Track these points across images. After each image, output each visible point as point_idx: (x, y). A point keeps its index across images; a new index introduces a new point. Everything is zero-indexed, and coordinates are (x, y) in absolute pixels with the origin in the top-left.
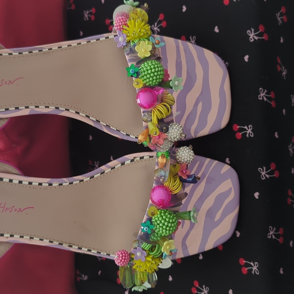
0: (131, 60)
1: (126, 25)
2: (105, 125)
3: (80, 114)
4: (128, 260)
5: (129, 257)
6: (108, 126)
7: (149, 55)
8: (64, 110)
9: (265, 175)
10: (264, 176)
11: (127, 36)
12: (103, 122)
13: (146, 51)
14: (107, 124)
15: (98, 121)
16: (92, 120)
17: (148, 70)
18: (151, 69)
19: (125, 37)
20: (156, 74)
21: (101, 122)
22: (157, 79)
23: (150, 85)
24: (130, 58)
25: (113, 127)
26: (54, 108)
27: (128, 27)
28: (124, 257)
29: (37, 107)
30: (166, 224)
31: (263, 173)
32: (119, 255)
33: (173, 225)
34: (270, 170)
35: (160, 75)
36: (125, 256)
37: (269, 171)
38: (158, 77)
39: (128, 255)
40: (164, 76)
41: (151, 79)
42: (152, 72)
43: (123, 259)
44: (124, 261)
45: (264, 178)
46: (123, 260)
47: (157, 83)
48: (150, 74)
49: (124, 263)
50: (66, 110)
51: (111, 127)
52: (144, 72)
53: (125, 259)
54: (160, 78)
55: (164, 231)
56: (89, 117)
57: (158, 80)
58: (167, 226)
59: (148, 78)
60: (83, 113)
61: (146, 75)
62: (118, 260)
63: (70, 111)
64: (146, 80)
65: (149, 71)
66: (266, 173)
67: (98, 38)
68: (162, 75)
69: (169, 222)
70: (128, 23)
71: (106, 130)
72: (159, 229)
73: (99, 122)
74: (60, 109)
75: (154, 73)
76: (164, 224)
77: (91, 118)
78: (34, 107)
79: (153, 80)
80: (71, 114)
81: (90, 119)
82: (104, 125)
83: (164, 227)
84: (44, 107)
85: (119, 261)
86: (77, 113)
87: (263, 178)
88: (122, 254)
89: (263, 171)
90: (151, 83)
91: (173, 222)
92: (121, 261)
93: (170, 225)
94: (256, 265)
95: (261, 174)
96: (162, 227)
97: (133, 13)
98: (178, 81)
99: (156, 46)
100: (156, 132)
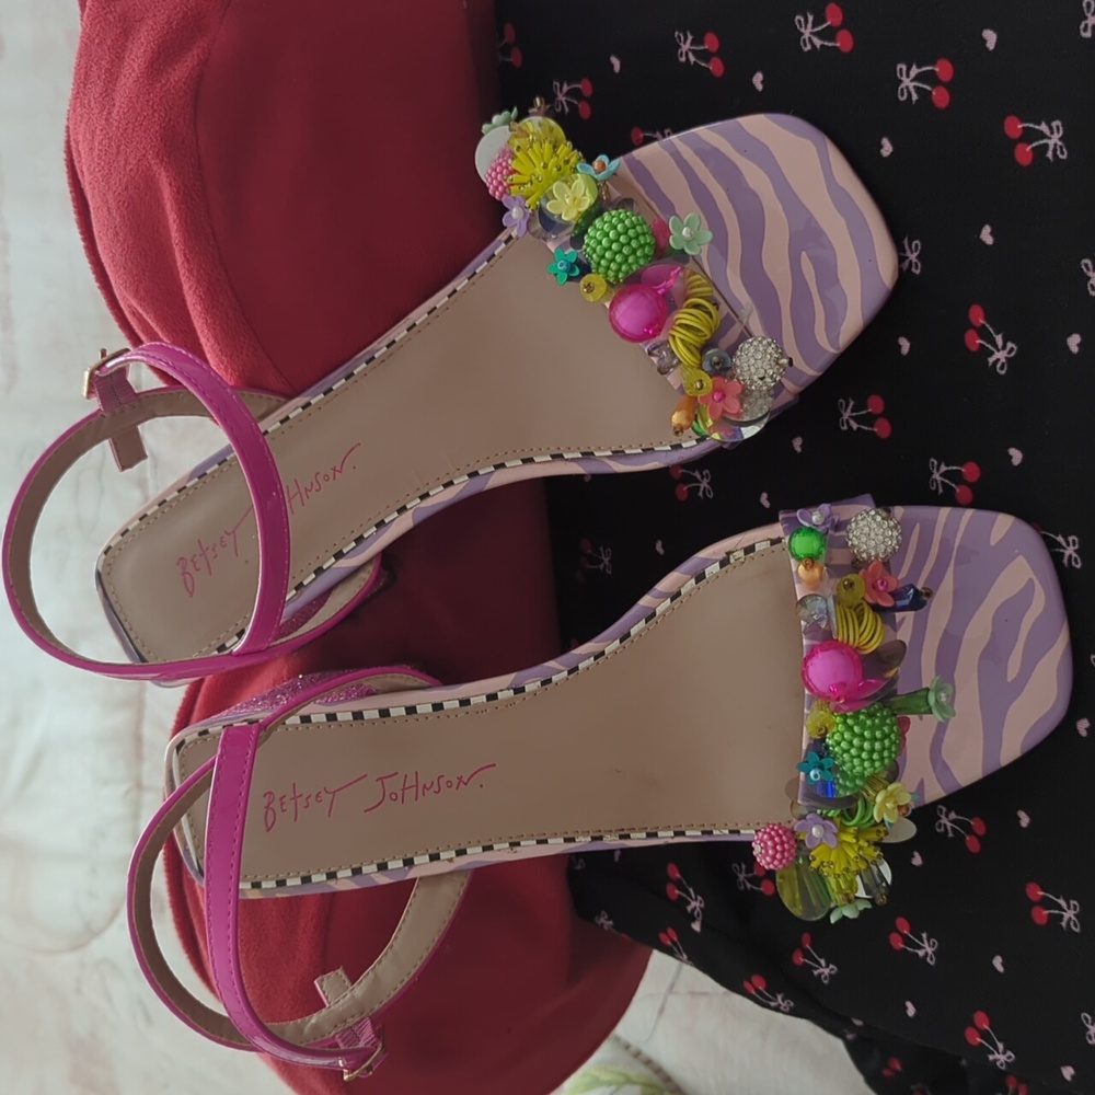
0: (563, 247)
1: (515, 171)
2: (610, 453)
3: (536, 460)
4: (793, 851)
5: (792, 842)
6: (618, 454)
7: (588, 201)
8: (492, 472)
11: (527, 197)
12: (599, 449)
13: (575, 199)
14: (614, 449)
15: (588, 455)
16: (573, 460)
18: (607, 235)
19: (522, 203)
20: (622, 239)
21: (597, 454)
22: (634, 251)
23: (627, 275)
24: (559, 243)
26: (467, 478)
27: (519, 173)
28: (778, 847)
29: (424, 496)
30: (866, 745)
32: (766, 843)
33: (887, 742)
35: (637, 237)
36: (782, 843)
38: (634, 244)
39: (787, 837)
41: (619, 259)
43: (777, 852)
44: (783, 857)
46: (778, 856)
47: (641, 262)
48: (610, 248)
49: (784, 861)
50: (497, 467)
51: (627, 452)
53: (783, 852)
54: (642, 246)
55: (866, 764)
56: (561, 456)
57: (639, 253)
58: (872, 751)
59: (610, 261)
60: (543, 455)
62: (764, 857)
63: (507, 465)
64: (608, 268)
65: (605, 244)
67: (490, 254)
69: (874, 739)
70: (514, 164)
71: (619, 467)
72: (852, 762)
73: (592, 454)
74: (481, 472)
75: (617, 241)
76: (861, 749)
77: (566, 457)
78: (419, 500)
79: (626, 258)
80: (515, 472)
81: (567, 460)
82: (608, 457)
83: (864, 755)
84: (442, 488)
85: (768, 859)
86: (528, 461)
88: (772, 838)
90: (624, 268)
91: (886, 736)
92: (774, 858)
93: (877, 745)
94: (1072, 907)
96: (859, 756)
97: (516, 136)
98: (687, 226)
99: (600, 176)
100: (701, 382)
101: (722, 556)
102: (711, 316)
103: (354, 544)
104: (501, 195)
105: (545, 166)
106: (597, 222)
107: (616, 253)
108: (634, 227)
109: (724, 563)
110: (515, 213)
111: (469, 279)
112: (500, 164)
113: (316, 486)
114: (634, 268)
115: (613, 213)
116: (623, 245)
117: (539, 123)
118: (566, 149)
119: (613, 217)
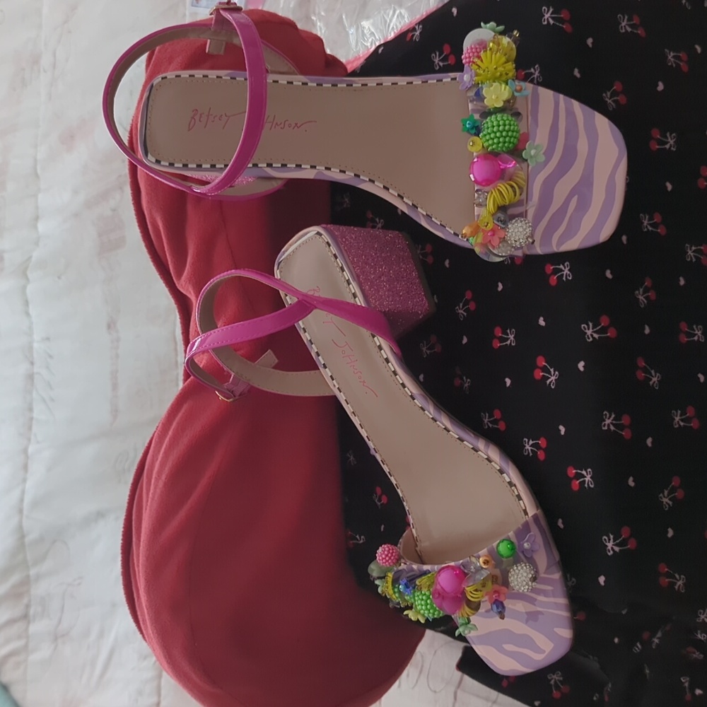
0: (474, 111)
1: (479, 57)
2: (425, 214)
3: (390, 191)
6: (428, 217)
7: (500, 104)
8: (366, 181)
9: (592, 335)
10: (590, 336)
11: (477, 75)
12: (422, 208)
13: (497, 98)
14: (428, 213)
15: (415, 206)
16: (406, 203)
17: (493, 127)
18: (499, 126)
19: (473, 75)
21: (419, 209)
22: (505, 142)
23: (493, 149)
24: (474, 107)
25: (436, 219)
26: (353, 175)
27: (482, 61)
29: (328, 169)
31: (589, 332)
34: (600, 327)
35: (511, 137)
37: (598, 328)
38: (507, 139)
40: (519, 140)
41: (495, 141)
42: (499, 131)
45: (591, 339)
47: (504, 149)
48: (495, 133)
50: (370, 180)
51: (433, 219)
52: (488, 128)
54: (510, 142)
56: (402, 198)
57: (506, 145)
59: (491, 139)
60: (395, 191)
61: (490, 134)
63: (376, 183)
64: (488, 140)
65: (495, 129)
66: (594, 332)
67: (440, 78)
68: (515, 137)
70: (482, 54)
71: (424, 223)
73: (417, 208)
74: (361, 177)
75: (501, 132)
77: (405, 199)
78: (324, 169)
79: (499, 143)
80: (377, 189)
81: (404, 201)
82: (423, 215)
84: (339, 171)
86: (386, 188)
87: (589, 339)
89: (589, 329)
90: (495, 146)
95: (586, 333)
97: (494, 42)
98: (535, 148)
99: (516, 94)
100: (488, 223)
102: (515, 195)
103: (280, 165)
104: (466, 63)
105: (496, 69)
106: (499, 116)
107: (496, 137)
108: (513, 131)
110: (466, 77)
111: (423, 82)
112: (476, 49)
113: (282, 126)
114: (499, 149)
115: (510, 118)
117: (508, 43)
118: (511, 66)
119: (508, 119)
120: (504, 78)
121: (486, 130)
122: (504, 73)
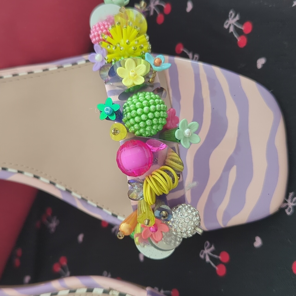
0: (113, 92)
1: (108, 34)
2: (80, 197)
3: (41, 179)
6: (84, 200)
7: (141, 81)
8: (15, 173)
11: (109, 53)
12: (76, 192)
13: (135, 75)
14: (83, 197)
15: (68, 191)
16: (60, 189)
17: (136, 109)
18: (142, 107)
19: (105, 54)
20: (150, 115)
21: (73, 193)
22: (152, 125)
23: (141, 135)
24: (112, 89)
25: (92, 201)
27: (112, 37)
35: (158, 118)
38: (155, 121)
40: (167, 119)
41: (142, 124)
42: (143, 113)
47: (153, 132)
48: (140, 116)
50: (19, 172)
51: (89, 202)
52: (130, 111)
54: (158, 124)
56: (55, 184)
57: (154, 127)
59: (136, 123)
60: (46, 178)
61: (133, 118)
63: (25, 173)
64: (133, 125)
65: (139, 111)
68: (162, 118)
70: (111, 30)
73: (71, 193)
74: (9, 170)
75: (147, 114)
77: (57, 185)
79: (146, 126)
80: (27, 179)
81: (57, 188)
82: (78, 199)
86: (37, 177)
90: (141, 130)
97: (121, 16)
98: (189, 128)
99: (155, 68)
100: (149, 221)
101: (107, 288)
104: (96, 42)
105: (128, 44)
106: (141, 95)
107: (142, 120)
108: (159, 111)
109: (106, 292)
110: (97, 57)
111: (58, 68)
112: (104, 25)
114: (147, 133)
115: (153, 96)
116: (148, 118)
117: (137, 16)
118: (144, 38)
119: (151, 98)
120: (139, 53)
121: (129, 114)
122: (138, 46)
